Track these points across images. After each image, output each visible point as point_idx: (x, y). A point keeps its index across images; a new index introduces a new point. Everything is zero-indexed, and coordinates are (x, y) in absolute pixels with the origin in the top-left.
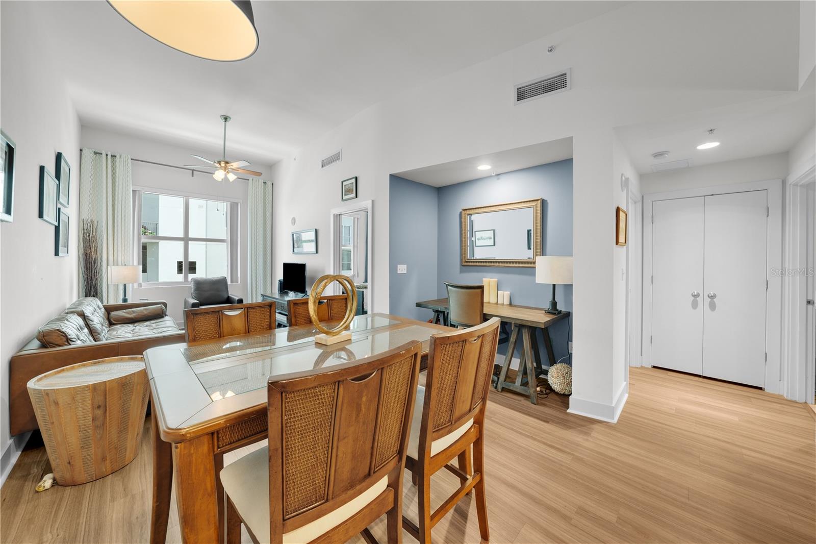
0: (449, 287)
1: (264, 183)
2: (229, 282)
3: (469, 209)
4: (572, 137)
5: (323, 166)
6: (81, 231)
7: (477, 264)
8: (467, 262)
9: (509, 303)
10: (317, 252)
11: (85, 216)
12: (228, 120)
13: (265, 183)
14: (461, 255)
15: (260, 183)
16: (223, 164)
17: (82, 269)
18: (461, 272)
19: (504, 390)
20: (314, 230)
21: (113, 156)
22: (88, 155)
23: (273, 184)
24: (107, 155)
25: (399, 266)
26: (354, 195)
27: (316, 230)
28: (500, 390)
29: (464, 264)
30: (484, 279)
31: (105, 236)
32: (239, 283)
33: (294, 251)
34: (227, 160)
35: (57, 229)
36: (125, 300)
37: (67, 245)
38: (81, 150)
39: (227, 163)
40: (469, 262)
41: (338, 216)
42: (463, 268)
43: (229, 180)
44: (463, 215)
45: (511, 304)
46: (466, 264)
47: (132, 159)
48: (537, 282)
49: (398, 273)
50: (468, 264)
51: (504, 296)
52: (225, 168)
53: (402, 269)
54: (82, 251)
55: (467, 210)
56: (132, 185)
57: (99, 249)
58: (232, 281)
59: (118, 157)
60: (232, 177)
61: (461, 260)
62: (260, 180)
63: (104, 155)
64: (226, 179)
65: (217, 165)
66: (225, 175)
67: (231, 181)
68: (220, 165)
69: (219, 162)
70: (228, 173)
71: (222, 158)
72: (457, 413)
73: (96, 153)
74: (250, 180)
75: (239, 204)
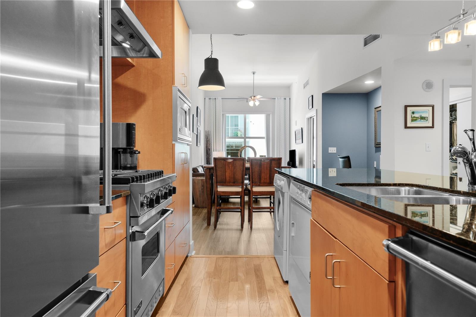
1: (284, 99)
4: (381, 67)
5: (304, 88)
6: (205, 135)
10: (302, 142)
11: (206, 129)
12: (255, 74)
14: (375, 140)
15: (282, 100)
16: (253, 98)
17: (206, 153)
20: (301, 129)
21: (215, 99)
22: (207, 99)
23: (290, 99)
24: (213, 99)
25: (330, 149)
26: (312, 106)
29: (376, 146)
31: (213, 138)
33: (296, 142)
34: (255, 95)
35: (197, 135)
37: (200, 142)
38: (205, 99)
39: (254, 97)
42: (376, 148)
44: (375, 112)
47: (222, 99)
49: (329, 152)
52: (254, 100)
54: (205, 145)
55: (376, 108)
56: (222, 111)
57: (211, 144)
59: (217, 99)
60: (257, 103)
62: (282, 98)
63: (212, 99)
64: (254, 104)
65: (250, 99)
66: (254, 102)
67: (257, 105)
68: (251, 98)
69: (251, 97)
70: (255, 101)
71: (252, 95)
72: (262, 181)
73: (209, 99)
74: (276, 99)
75: (271, 115)
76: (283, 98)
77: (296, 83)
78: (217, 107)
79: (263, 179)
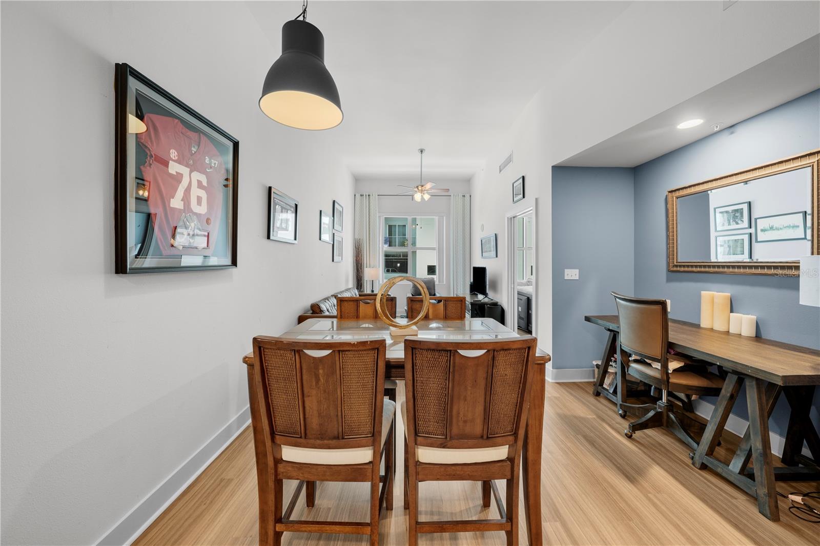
0: (617, 299)
2: (437, 283)
3: (678, 190)
5: (500, 171)
7: (694, 269)
8: (677, 266)
9: (754, 335)
10: (497, 257)
11: (357, 237)
12: (423, 152)
13: (464, 196)
14: (668, 257)
15: (459, 197)
16: (420, 188)
17: (355, 270)
18: (669, 280)
19: (704, 467)
20: (494, 235)
21: (369, 195)
22: (358, 196)
23: (470, 196)
25: (567, 271)
26: (521, 196)
27: (496, 234)
28: (698, 465)
29: (672, 269)
30: (702, 292)
31: (365, 249)
32: (445, 283)
33: (481, 255)
34: (423, 184)
35: (333, 245)
36: (373, 291)
37: (341, 255)
38: (355, 195)
39: (422, 186)
40: (680, 266)
41: (512, 219)
42: (670, 273)
43: (424, 199)
44: (670, 199)
45: (758, 337)
46: (675, 269)
47: (378, 195)
48: (800, 303)
49: (565, 279)
50: (679, 269)
51: (743, 323)
52: (422, 191)
53: (572, 274)
54: (355, 259)
55: (675, 191)
57: (363, 256)
58: (439, 282)
59: (371, 195)
60: (427, 197)
61: (668, 264)
62: (459, 194)
63: (365, 195)
64: (422, 198)
65: (416, 189)
66: (422, 196)
67: (426, 200)
68: (418, 189)
69: (417, 187)
70: (424, 194)
71: (419, 183)
72: (455, 430)
73: (361, 195)
74: (452, 195)
75: (445, 218)
76: (460, 196)
77: (483, 170)
78: (371, 207)
79: (461, 424)
